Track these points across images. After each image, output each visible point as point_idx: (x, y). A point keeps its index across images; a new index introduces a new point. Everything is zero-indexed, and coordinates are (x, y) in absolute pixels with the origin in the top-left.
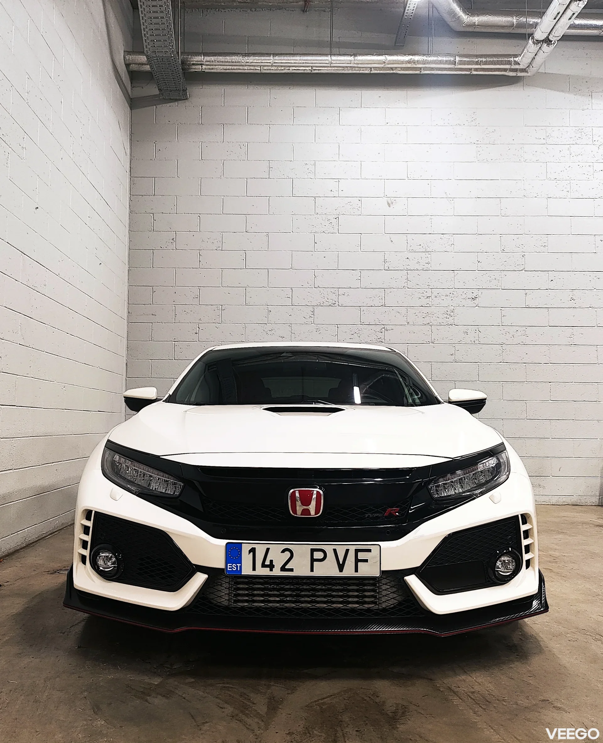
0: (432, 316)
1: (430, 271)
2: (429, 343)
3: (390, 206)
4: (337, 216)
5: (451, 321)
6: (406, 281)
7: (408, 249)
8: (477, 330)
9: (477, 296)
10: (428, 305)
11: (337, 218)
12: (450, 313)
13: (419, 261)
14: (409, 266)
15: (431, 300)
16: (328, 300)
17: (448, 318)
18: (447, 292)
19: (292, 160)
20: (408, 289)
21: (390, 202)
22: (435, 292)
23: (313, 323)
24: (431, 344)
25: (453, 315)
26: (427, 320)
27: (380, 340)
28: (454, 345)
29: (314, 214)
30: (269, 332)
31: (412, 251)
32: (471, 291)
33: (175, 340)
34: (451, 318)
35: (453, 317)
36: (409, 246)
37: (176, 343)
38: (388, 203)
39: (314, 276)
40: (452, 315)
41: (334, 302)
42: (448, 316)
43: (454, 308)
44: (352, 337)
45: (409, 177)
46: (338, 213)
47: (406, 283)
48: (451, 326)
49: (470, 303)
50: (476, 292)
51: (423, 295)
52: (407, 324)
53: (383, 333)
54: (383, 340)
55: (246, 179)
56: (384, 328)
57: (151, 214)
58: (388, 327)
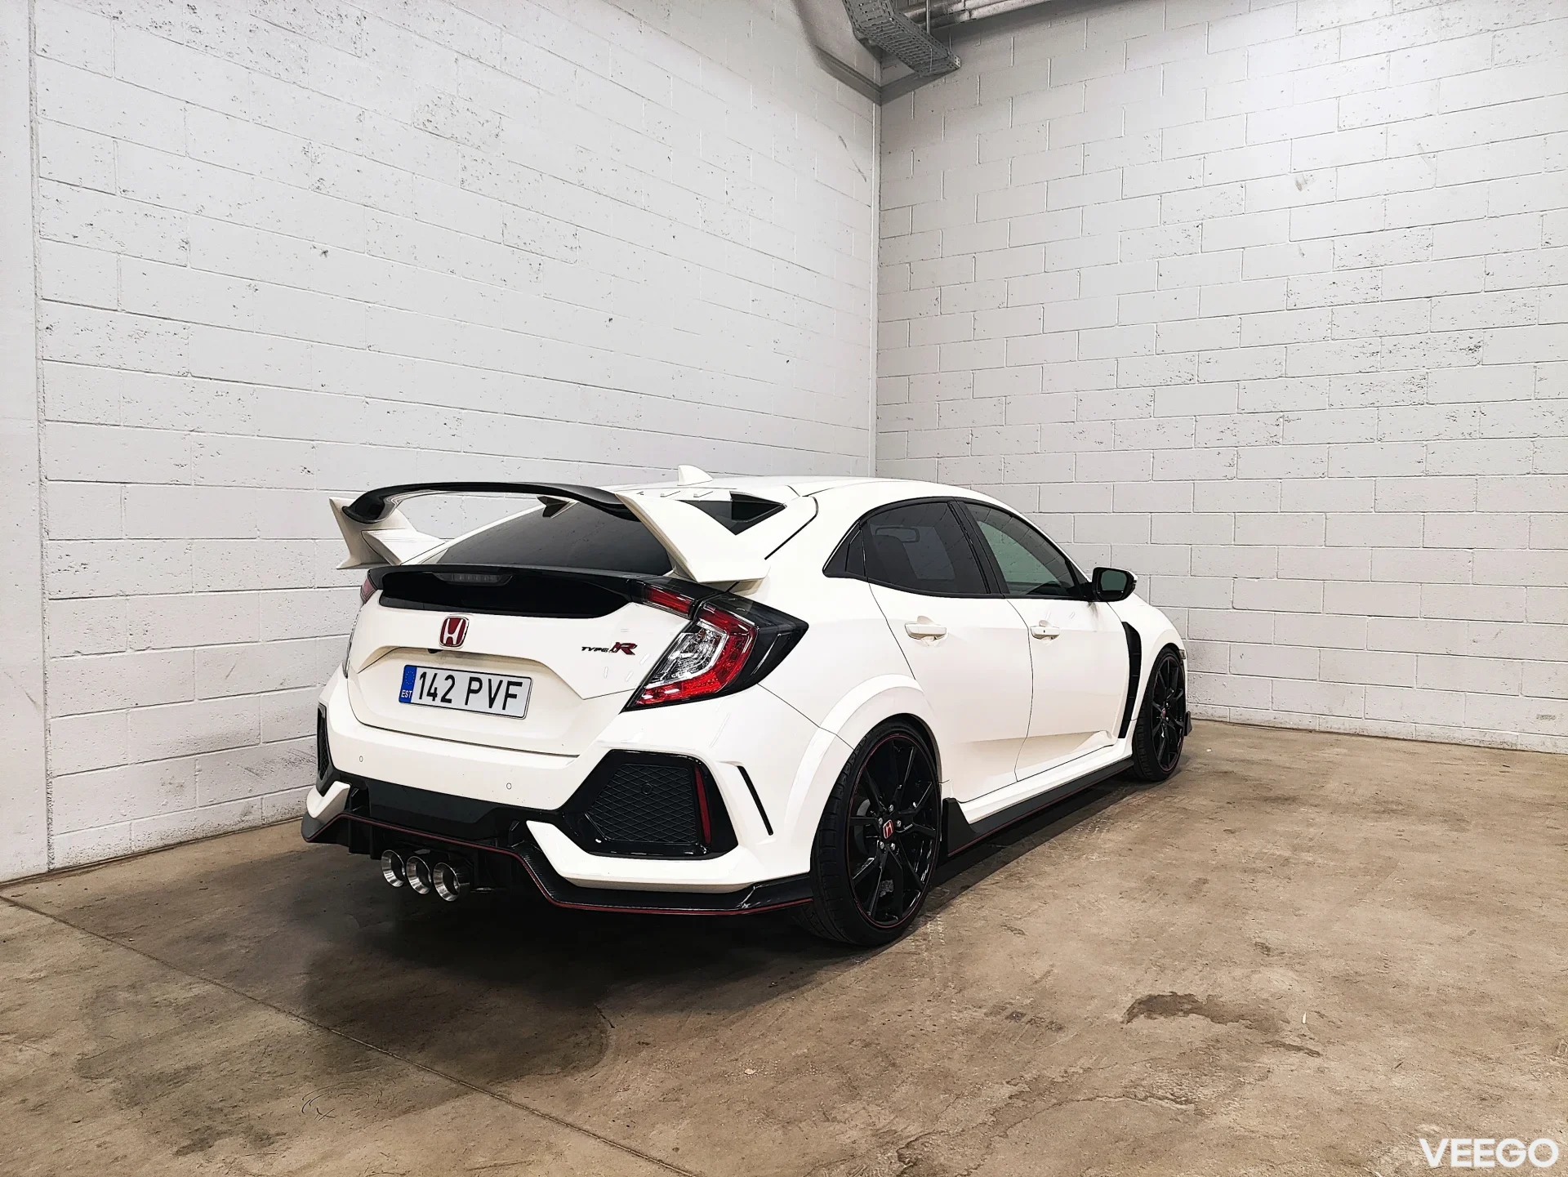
0: (1382, 389)
1: (1380, 303)
2: (1372, 441)
3: (1300, 189)
4: (1200, 222)
5: (1419, 396)
6: (1330, 326)
7: (1335, 266)
8: (1478, 411)
9: (1480, 344)
10: (1373, 369)
11: (1200, 226)
12: (1421, 383)
13: (1356, 285)
14: (1336, 298)
15: (1379, 359)
16: (1178, 374)
17: (1415, 391)
18: (1414, 340)
19: (1123, 135)
20: (1333, 342)
21: (1301, 181)
22: (1389, 342)
24: (1376, 442)
25: (1426, 385)
26: (1371, 398)
27: (1275, 439)
28: (1425, 443)
29: (1159, 224)
30: (1078, 435)
31: (1343, 268)
32: (1468, 334)
33: (939, 456)
34: (1420, 391)
35: (1425, 388)
36: (1337, 258)
37: (939, 460)
38: (1297, 182)
40: (1423, 385)
41: (1191, 377)
42: (1415, 388)
43: (1428, 371)
44: (1221, 436)
45: (1342, 126)
46: (1203, 217)
47: (1329, 331)
48: (1419, 406)
49: (1467, 358)
50: (1477, 337)
51: (1364, 350)
52: (1327, 407)
53: (1281, 427)
54: (1281, 440)
55: (1046, 183)
56: (1284, 417)
57: (908, 265)
58: (1291, 416)
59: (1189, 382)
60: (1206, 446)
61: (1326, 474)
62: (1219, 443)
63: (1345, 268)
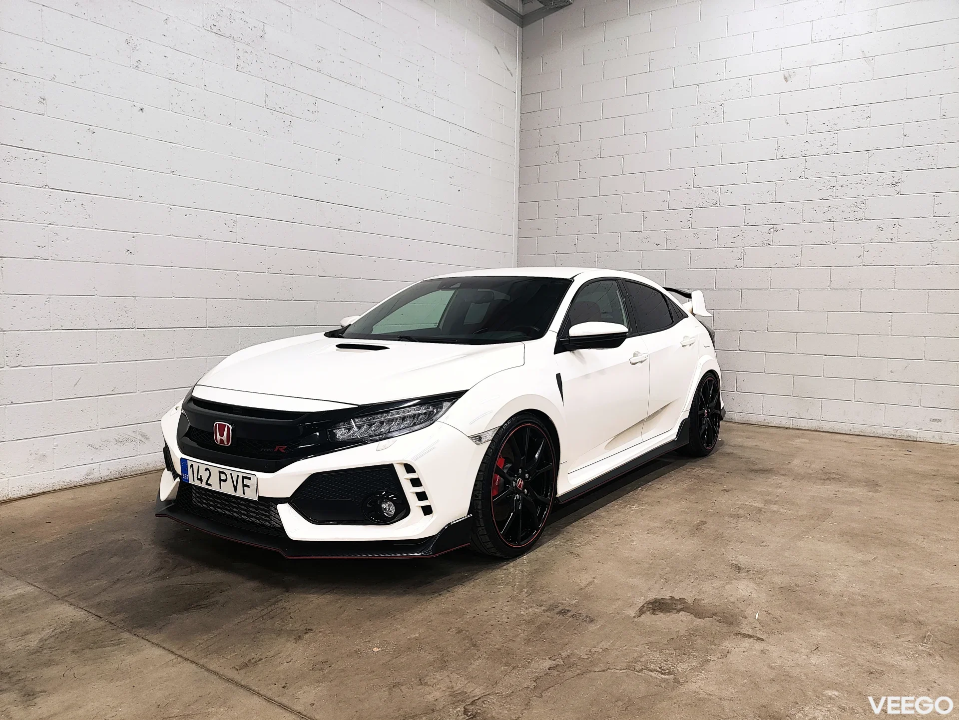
0: (836, 210)
1: (836, 154)
2: (829, 243)
3: (787, 81)
4: (723, 102)
5: (860, 214)
6: (804, 169)
7: (808, 131)
8: (897, 224)
9: (899, 181)
10: (831, 197)
11: (723, 105)
12: (859, 206)
13: (821, 143)
14: (808, 151)
15: (835, 191)
16: (707, 200)
17: (857, 211)
18: (857, 178)
19: (675, 46)
20: (806, 180)
21: (787, 75)
22: (841, 180)
23: (691, 227)
24: (832, 244)
25: (864, 207)
26: (829, 215)
27: (768, 242)
28: (863, 244)
29: (697, 104)
30: (644, 240)
31: (812, 132)
32: (892, 174)
33: (557, 253)
34: (860, 211)
35: (864, 210)
36: (809, 126)
37: (557, 255)
38: (785, 76)
39: (693, 174)
40: (862, 208)
41: (715, 202)
42: (858, 209)
43: (865, 198)
44: (734, 240)
45: (814, 40)
46: (724, 99)
48: (860, 221)
49: (891, 190)
50: (898, 176)
51: (824, 185)
52: (801, 222)
53: (772, 234)
54: (772, 242)
56: (774, 228)
57: (538, 131)
58: (778, 227)
59: (714, 206)
60: (724, 246)
61: (800, 264)
62: (733, 245)
63: (814, 132)
